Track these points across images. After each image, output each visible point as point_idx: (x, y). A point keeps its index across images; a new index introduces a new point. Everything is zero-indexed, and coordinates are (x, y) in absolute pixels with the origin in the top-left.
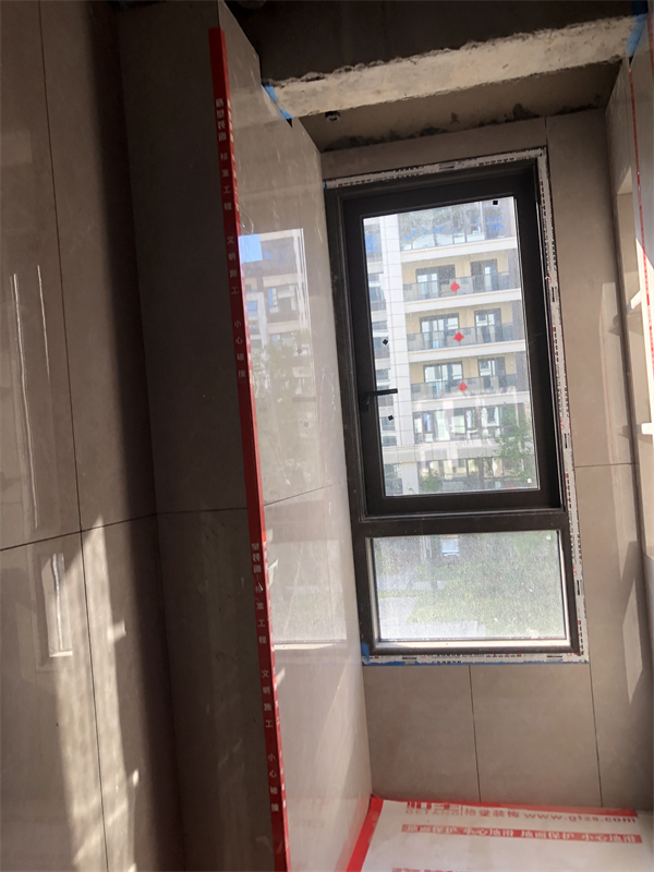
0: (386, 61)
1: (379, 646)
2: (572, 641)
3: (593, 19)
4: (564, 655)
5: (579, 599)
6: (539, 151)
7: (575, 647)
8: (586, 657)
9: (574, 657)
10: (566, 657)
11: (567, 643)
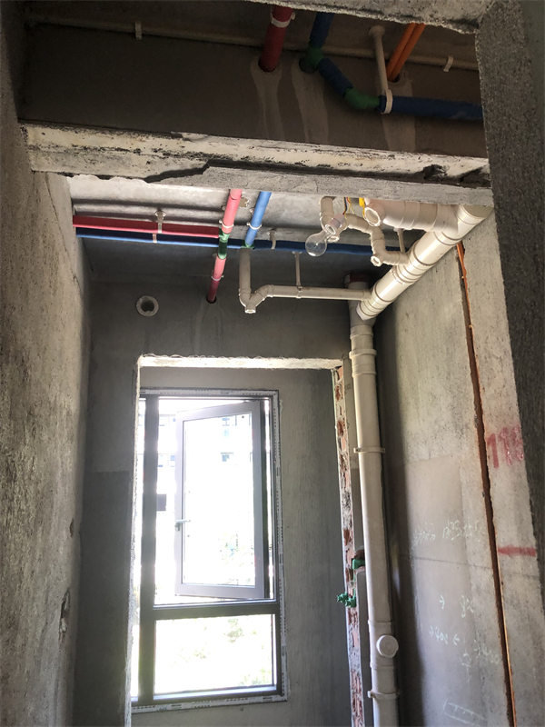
0: (217, 357)
1: (155, 698)
2: (277, 688)
3: (314, 358)
4: (273, 697)
5: (283, 658)
6: (274, 392)
7: (279, 691)
8: (285, 697)
9: (278, 698)
10: (274, 698)
11: (275, 688)
